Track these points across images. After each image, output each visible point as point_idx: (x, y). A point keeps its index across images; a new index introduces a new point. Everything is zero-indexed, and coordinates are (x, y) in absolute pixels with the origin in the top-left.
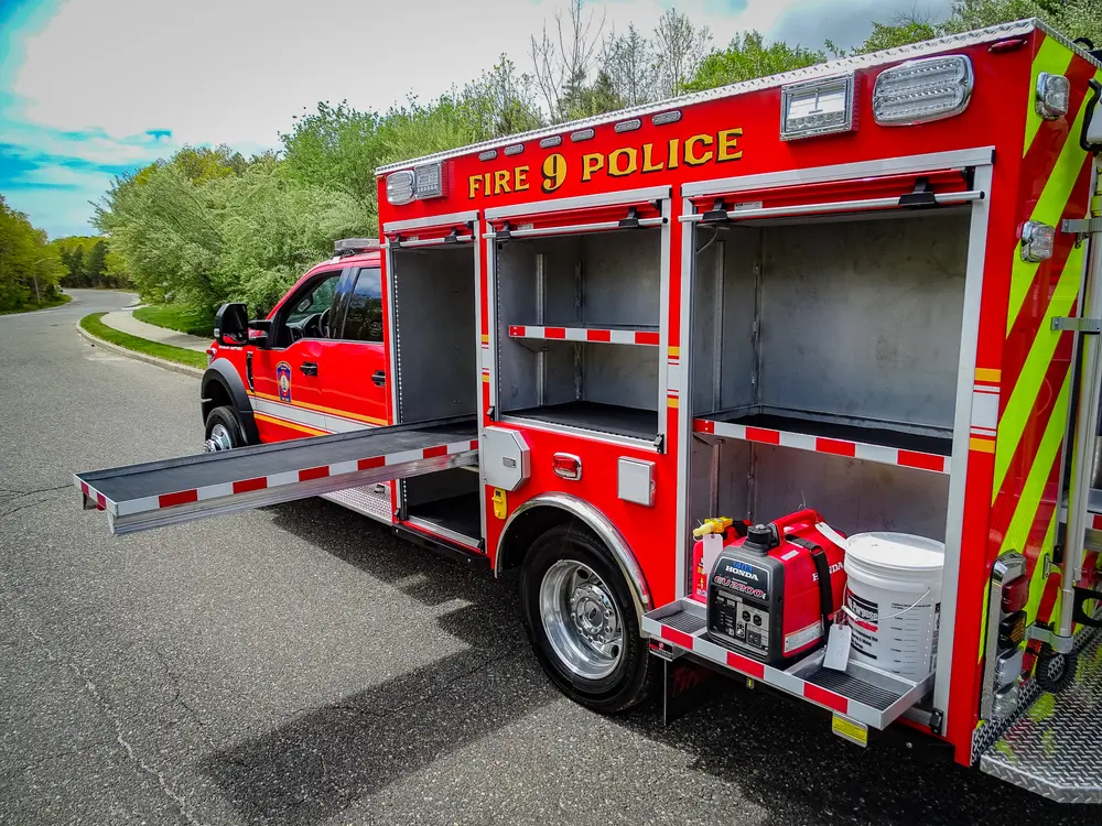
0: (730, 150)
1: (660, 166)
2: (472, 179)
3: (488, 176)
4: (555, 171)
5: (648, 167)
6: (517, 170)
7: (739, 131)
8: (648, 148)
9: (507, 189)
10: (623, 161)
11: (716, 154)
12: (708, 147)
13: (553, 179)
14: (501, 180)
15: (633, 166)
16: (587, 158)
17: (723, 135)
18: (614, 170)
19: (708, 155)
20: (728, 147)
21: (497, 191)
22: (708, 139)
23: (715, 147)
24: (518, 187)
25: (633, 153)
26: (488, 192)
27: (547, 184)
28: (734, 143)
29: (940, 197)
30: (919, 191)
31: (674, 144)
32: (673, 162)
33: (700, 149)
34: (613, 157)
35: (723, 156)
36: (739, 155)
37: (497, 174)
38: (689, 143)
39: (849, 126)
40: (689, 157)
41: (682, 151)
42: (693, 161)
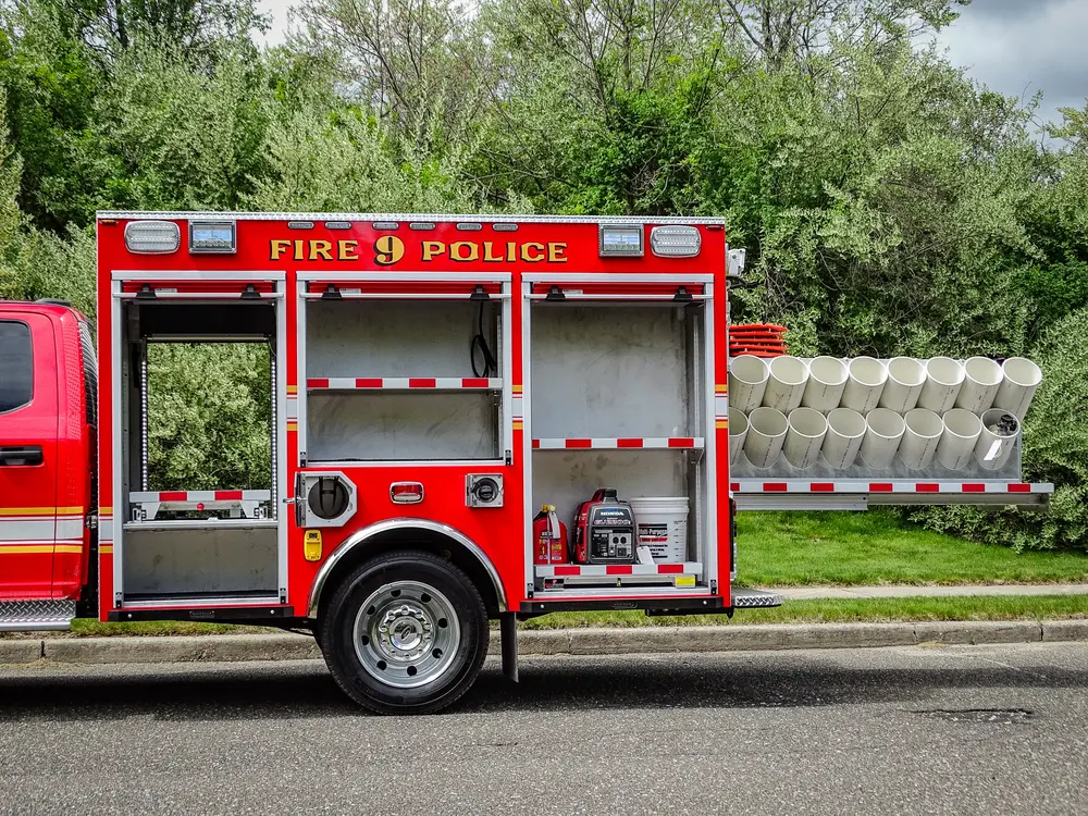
0: (557, 255)
1: (501, 259)
2: (275, 243)
3: (299, 244)
4: (390, 249)
5: (489, 257)
6: (342, 243)
7: (565, 245)
8: (488, 246)
9: (328, 256)
10: (465, 251)
11: (548, 256)
12: (541, 251)
13: (389, 256)
14: (320, 248)
15: (474, 255)
16: (427, 245)
17: (552, 246)
18: (455, 255)
19: (541, 257)
21: (313, 256)
22: (541, 247)
23: (546, 252)
24: (343, 256)
25: (474, 247)
26: (299, 255)
27: (381, 259)
28: (561, 251)
29: (693, 296)
30: (683, 292)
31: (512, 246)
32: (512, 257)
33: (533, 251)
34: (455, 247)
35: (552, 258)
36: (565, 259)
37: (313, 243)
38: (525, 247)
39: (642, 253)
40: (525, 256)
41: (519, 251)
42: (529, 259)
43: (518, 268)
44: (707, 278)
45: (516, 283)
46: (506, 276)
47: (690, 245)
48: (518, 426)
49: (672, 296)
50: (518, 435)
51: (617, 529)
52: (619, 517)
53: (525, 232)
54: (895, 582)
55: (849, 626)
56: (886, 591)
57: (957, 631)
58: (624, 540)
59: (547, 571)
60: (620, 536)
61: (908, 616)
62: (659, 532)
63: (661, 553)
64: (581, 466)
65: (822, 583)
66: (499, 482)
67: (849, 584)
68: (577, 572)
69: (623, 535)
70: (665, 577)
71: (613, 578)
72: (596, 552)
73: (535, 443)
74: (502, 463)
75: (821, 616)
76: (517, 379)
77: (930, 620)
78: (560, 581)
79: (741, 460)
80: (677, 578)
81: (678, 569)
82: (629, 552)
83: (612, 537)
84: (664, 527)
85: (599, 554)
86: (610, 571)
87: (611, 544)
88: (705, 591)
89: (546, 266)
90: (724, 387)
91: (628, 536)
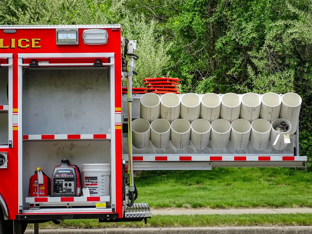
0: (36, 44)
1: (8, 47)
5: (2, 46)
7: (39, 39)
8: (2, 40)
11: (31, 45)
12: (28, 43)
17: (33, 40)
19: (28, 46)
20: (35, 44)
22: (27, 40)
23: (30, 43)
28: (38, 43)
29: (104, 64)
30: (98, 62)
31: (13, 40)
32: (13, 46)
33: (24, 43)
35: (33, 46)
36: (40, 47)
38: (20, 41)
39: (77, 43)
40: (20, 45)
41: (17, 43)
42: (22, 47)
43: (16, 51)
44: (111, 55)
45: (15, 58)
46: (10, 55)
47: (102, 39)
48: (15, 129)
49: (92, 64)
50: (15, 133)
51: (67, 179)
52: (68, 173)
53: (20, 33)
54: (301, 206)
55: (248, 228)
56: (296, 210)
57: (305, 231)
58: (70, 185)
59: (31, 200)
60: (68, 183)
61: (282, 223)
62: (93, 181)
63: (94, 191)
64: (61, 148)
65: (263, 206)
66: (6, 156)
67: (277, 207)
68: (46, 200)
69: (70, 182)
70: (91, 203)
71: (64, 204)
72: (56, 191)
73: (25, 137)
74: (7, 147)
75: (236, 223)
76: (15, 106)
77: (293, 225)
78: (38, 205)
79: (149, 146)
80: (97, 204)
81: (98, 199)
82: (73, 191)
83: (64, 183)
84: (96, 178)
85: (58, 192)
86: (63, 200)
87: (64, 186)
88: (110, 210)
89: (31, 50)
90: (119, 109)
91: (72, 183)
